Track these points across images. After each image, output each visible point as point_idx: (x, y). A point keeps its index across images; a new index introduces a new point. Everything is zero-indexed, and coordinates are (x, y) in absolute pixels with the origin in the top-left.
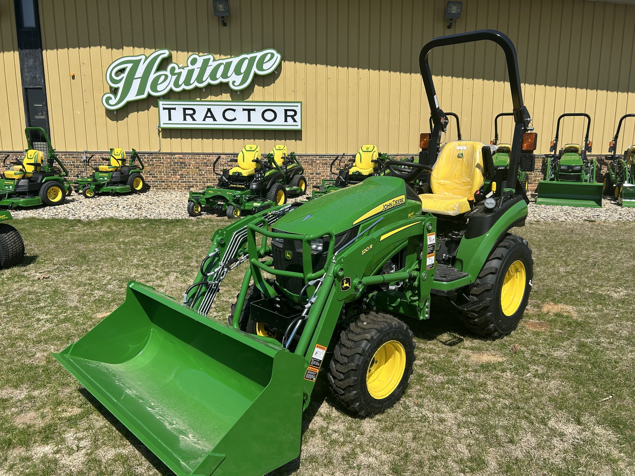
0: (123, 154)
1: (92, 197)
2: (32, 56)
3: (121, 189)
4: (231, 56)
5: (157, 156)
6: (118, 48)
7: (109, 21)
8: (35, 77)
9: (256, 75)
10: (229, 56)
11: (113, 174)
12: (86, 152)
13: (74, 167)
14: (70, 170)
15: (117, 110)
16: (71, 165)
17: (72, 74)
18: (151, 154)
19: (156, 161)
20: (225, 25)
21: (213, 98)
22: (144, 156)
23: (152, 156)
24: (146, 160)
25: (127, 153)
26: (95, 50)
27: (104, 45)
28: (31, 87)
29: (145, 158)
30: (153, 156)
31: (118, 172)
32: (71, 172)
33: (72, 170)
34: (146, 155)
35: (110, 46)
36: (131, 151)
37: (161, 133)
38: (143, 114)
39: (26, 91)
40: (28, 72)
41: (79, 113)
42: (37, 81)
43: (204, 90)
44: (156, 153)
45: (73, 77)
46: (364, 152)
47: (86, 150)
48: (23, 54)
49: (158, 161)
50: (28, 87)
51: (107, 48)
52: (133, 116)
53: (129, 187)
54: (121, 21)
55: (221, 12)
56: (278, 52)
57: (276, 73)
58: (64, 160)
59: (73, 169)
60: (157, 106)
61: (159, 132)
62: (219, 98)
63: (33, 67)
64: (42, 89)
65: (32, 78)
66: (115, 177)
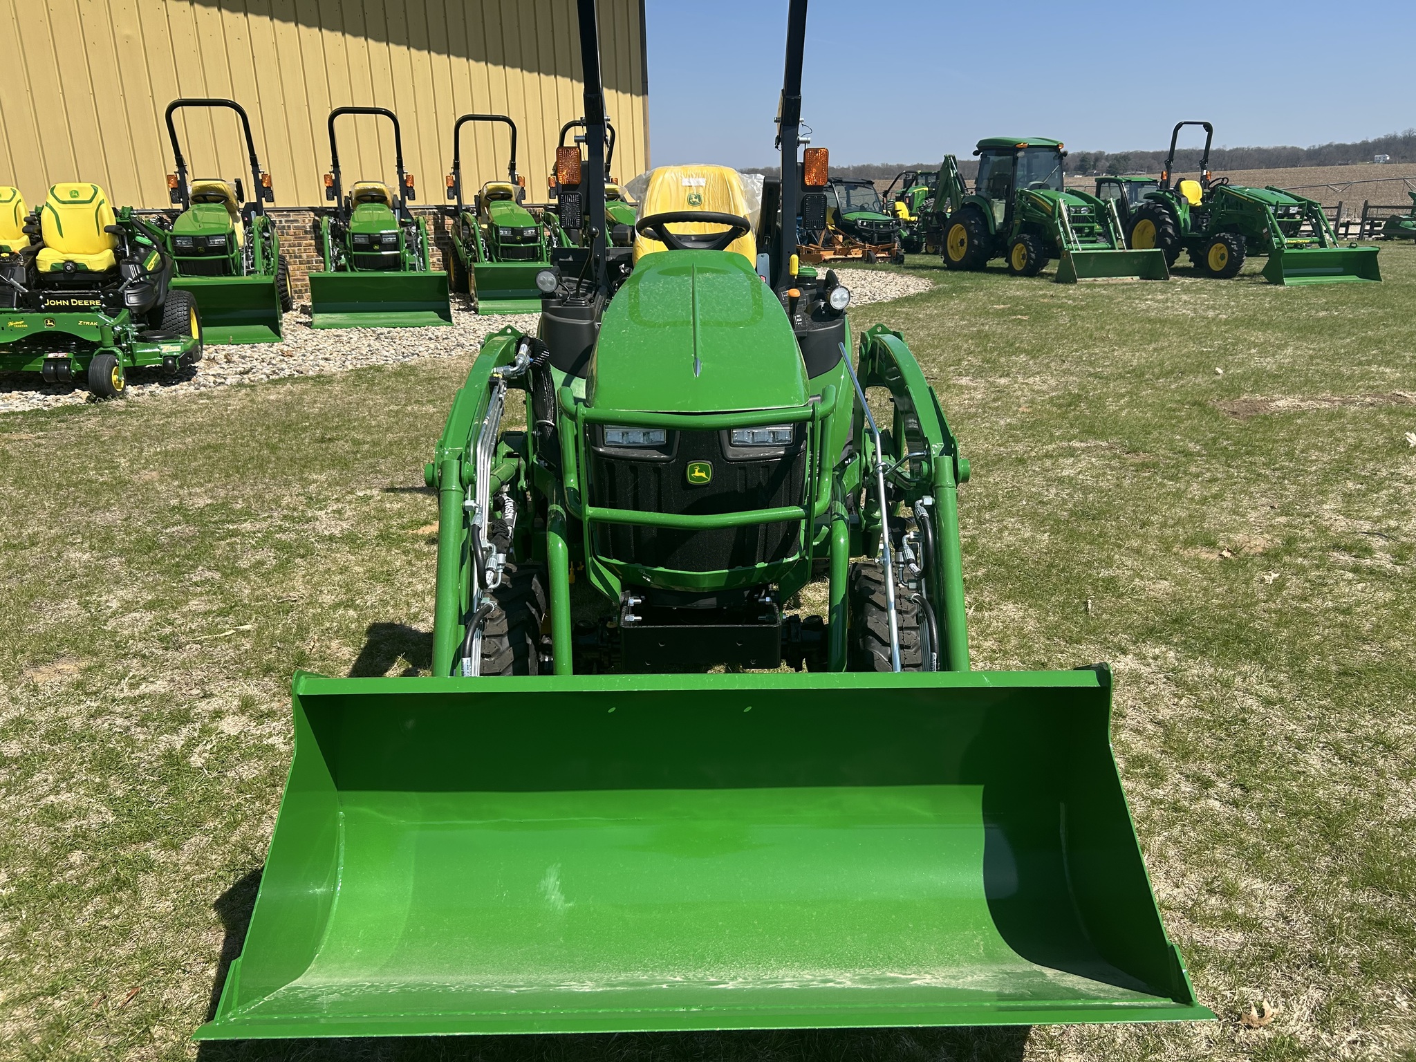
46: (64, 203)
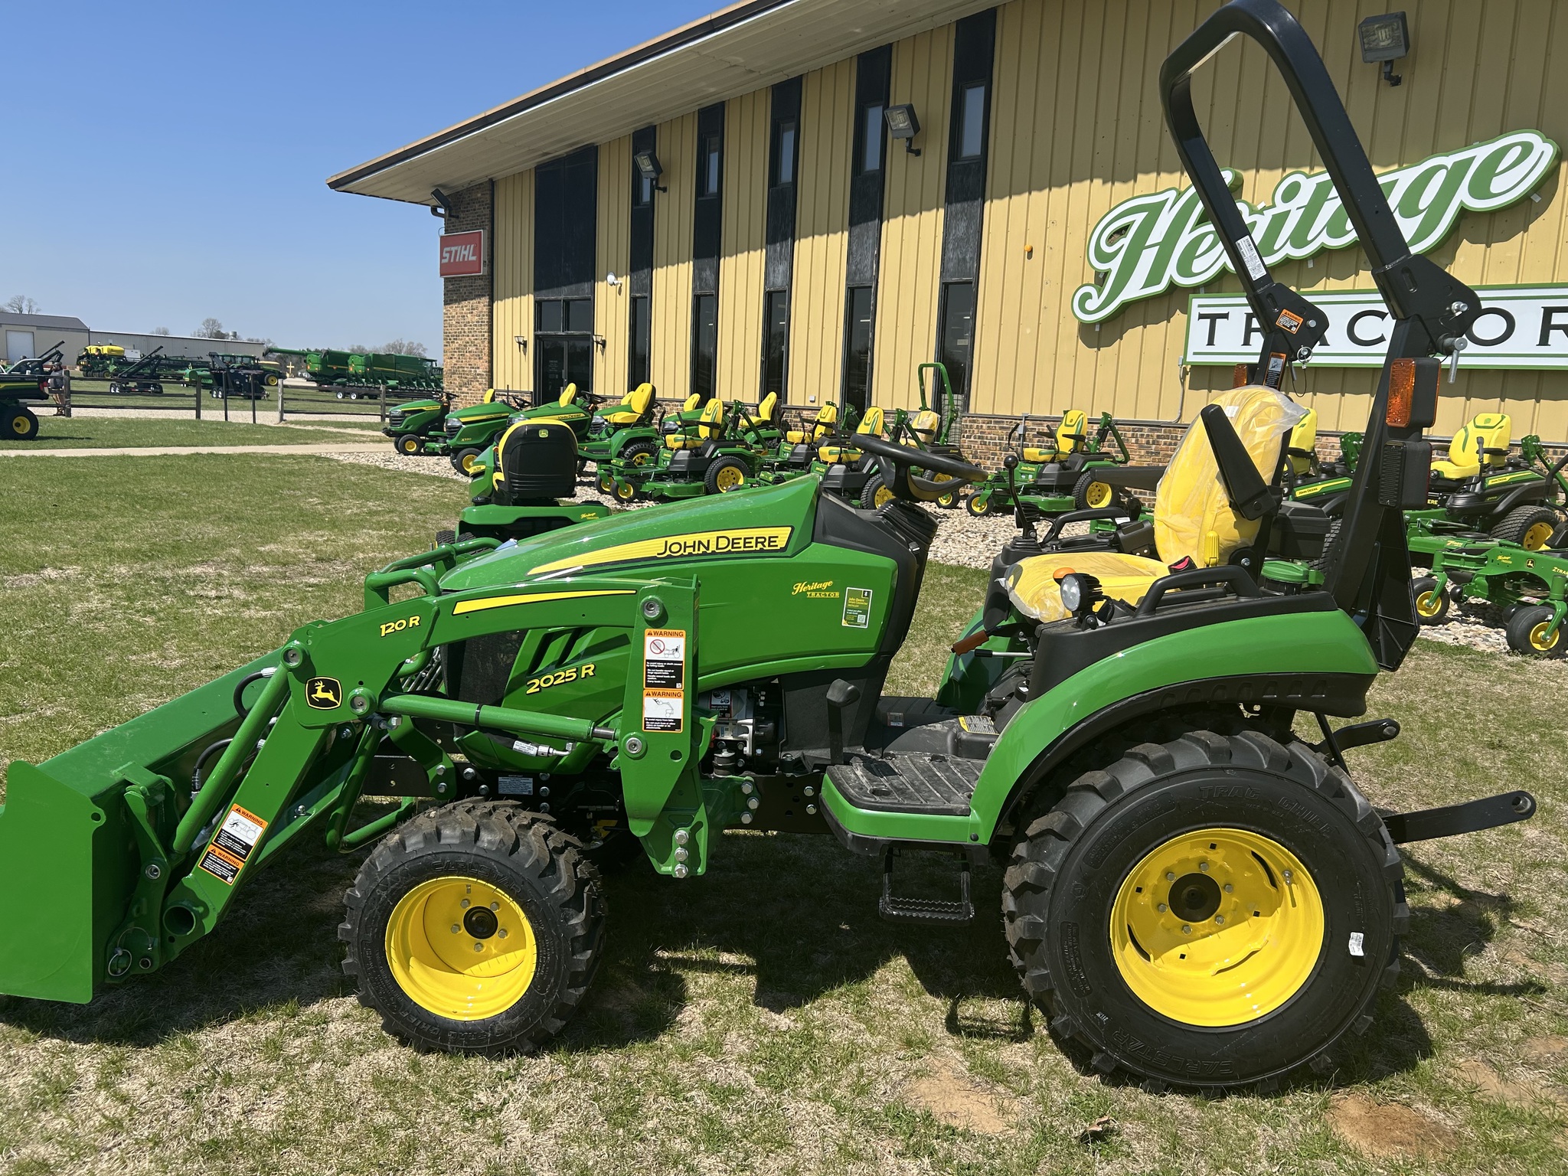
0: (1080, 424)
1: (982, 515)
2: (966, 215)
3: (1050, 503)
4: (1400, 165)
5: (1170, 432)
6: (1125, 181)
7: (1118, 120)
8: (964, 259)
9: (1464, 213)
10: (1396, 167)
11: (1043, 468)
12: (1026, 418)
13: (1000, 450)
14: (992, 454)
15: (1102, 323)
16: (995, 444)
17: (1028, 248)
18: (1155, 426)
19: (1165, 444)
20: (1396, 81)
21: (1333, 284)
22: (1141, 430)
23: (1158, 431)
24: (1144, 441)
25: (1091, 422)
26: (1080, 188)
27: (1098, 177)
28: (954, 279)
29: (1142, 435)
30: (1160, 431)
31: (1057, 466)
32: (993, 459)
33: (996, 454)
34: (1147, 428)
35: (1111, 178)
36: (1101, 417)
37: (1188, 377)
38: (1155, 332)
39: (945, 287)
40: (954, 249)
41: (1028, 331)
42: (966, 268)
43: (1311, 265)
44: (1168, 425)
45: (1030, 253)
47: (1027, 412)
48: (951, 212)
49: (1170, 444)
50: (949, 280)
51: (1104, 182)
52: (1133, 335)
53: (1071, 501)
54: (1140, 116)
55: (1385, 49)
56: (1548, 136)
57: (1537, 199)
58: (984, 433)
59: (998, 452)
60: (1186, 310)
61: (1185, 373)
62: (1347, 284)
63: (963, 239)
64: (971, 283)
65: (959, 260)
66: (1047, 475)
